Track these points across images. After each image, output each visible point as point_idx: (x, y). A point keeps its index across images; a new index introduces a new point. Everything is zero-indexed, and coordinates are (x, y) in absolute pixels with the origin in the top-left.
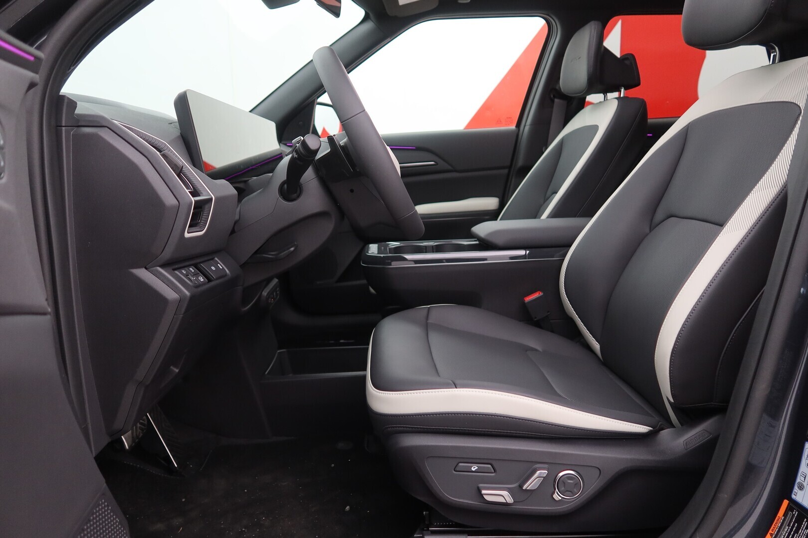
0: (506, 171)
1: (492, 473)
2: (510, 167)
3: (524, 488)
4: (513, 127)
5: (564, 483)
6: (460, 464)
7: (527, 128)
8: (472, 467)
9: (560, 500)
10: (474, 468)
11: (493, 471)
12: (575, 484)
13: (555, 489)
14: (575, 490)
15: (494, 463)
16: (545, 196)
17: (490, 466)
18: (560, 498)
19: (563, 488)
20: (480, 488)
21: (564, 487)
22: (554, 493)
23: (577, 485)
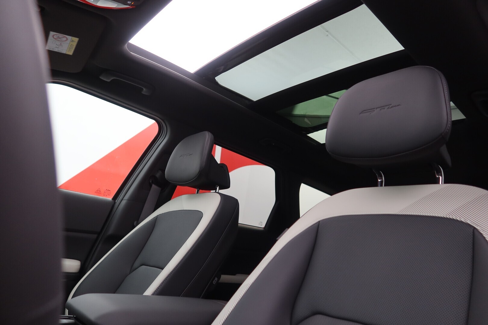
0: (95, 236)
2: (99, 234)
4: (110, 199)
7: (124, 202)
16: (132, 266)
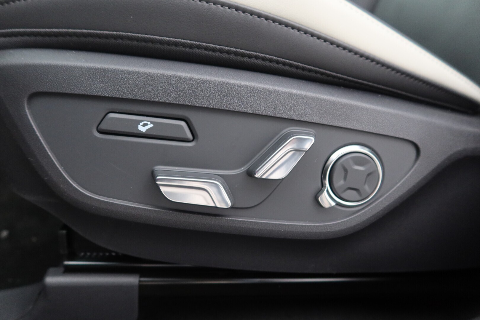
1: (187, 141)
3: (258, 175)
5: (346, 171)
6: (112, 115)
8: (139, 122)
9: (332, 208)
10: (144, 125)
11: (190, 136)
12: (369, 175)
13: (323, 185)
14: (367, 187)
15: (194, 117)
17: (183, 123)
18: (333, 204)
19: (342, 182)
20: (156, 173)
21: (345, 178)
22: (320, 192)
23: (371, 175)
